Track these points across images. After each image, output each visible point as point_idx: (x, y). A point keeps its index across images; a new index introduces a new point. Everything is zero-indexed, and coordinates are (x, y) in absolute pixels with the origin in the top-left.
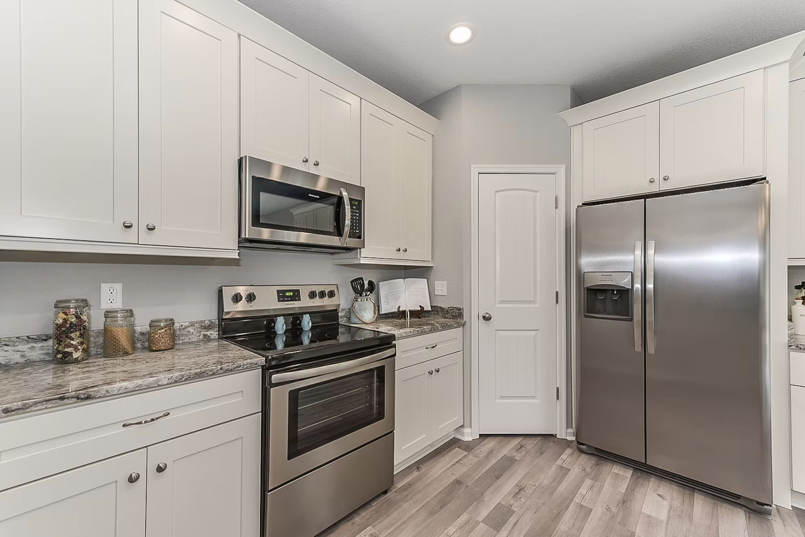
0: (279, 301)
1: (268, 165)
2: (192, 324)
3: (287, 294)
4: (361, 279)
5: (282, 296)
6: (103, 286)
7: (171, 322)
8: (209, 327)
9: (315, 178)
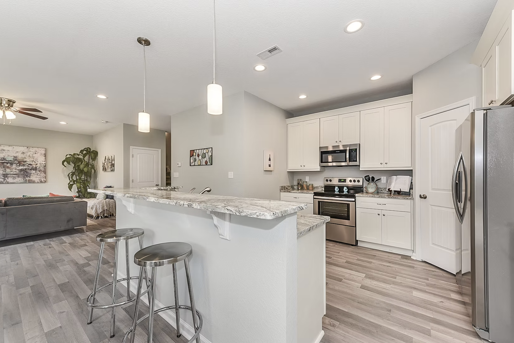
0: (339, 182)
1: (327, 147)
2: (320, 186)
3: (342, 180)
4: (369, 176)
5: (340, 181)
6: (306, 177)
7: (312, 185)
8: (322, 187)
9: (338, 146)
